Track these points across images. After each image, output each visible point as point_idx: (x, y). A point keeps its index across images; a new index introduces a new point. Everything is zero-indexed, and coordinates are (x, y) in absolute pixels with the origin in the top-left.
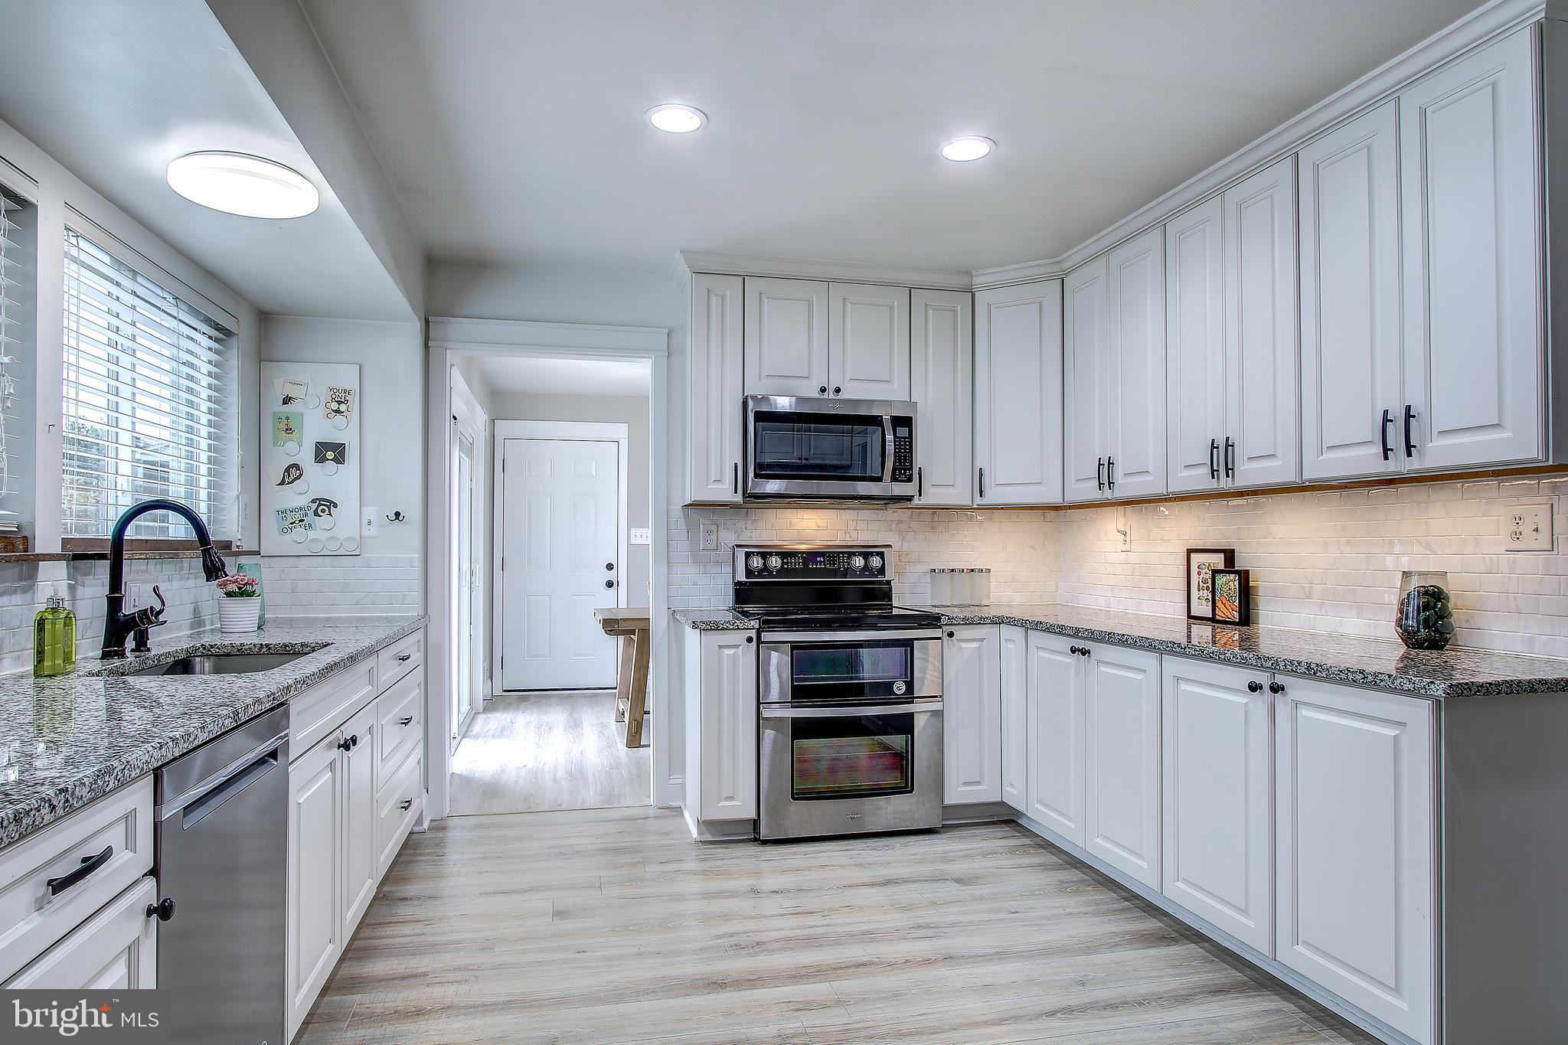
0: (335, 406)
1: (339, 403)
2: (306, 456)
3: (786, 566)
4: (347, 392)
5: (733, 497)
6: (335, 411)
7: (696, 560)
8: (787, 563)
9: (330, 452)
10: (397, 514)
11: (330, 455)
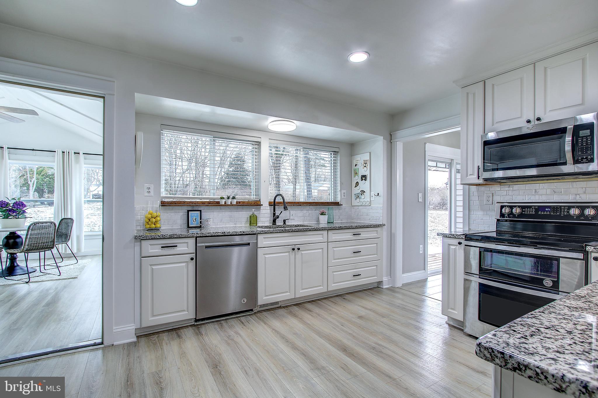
0: (364, 165)
1: (365, 164)
2: (359, 180)
3: (523, 213)
4: (367, 161)
5: (478, 181)
6: (365, 166)
7: (482, 209)
8: (525, 211)
9: (364, 177)
10: (378, 194)
11: (364, 178)
